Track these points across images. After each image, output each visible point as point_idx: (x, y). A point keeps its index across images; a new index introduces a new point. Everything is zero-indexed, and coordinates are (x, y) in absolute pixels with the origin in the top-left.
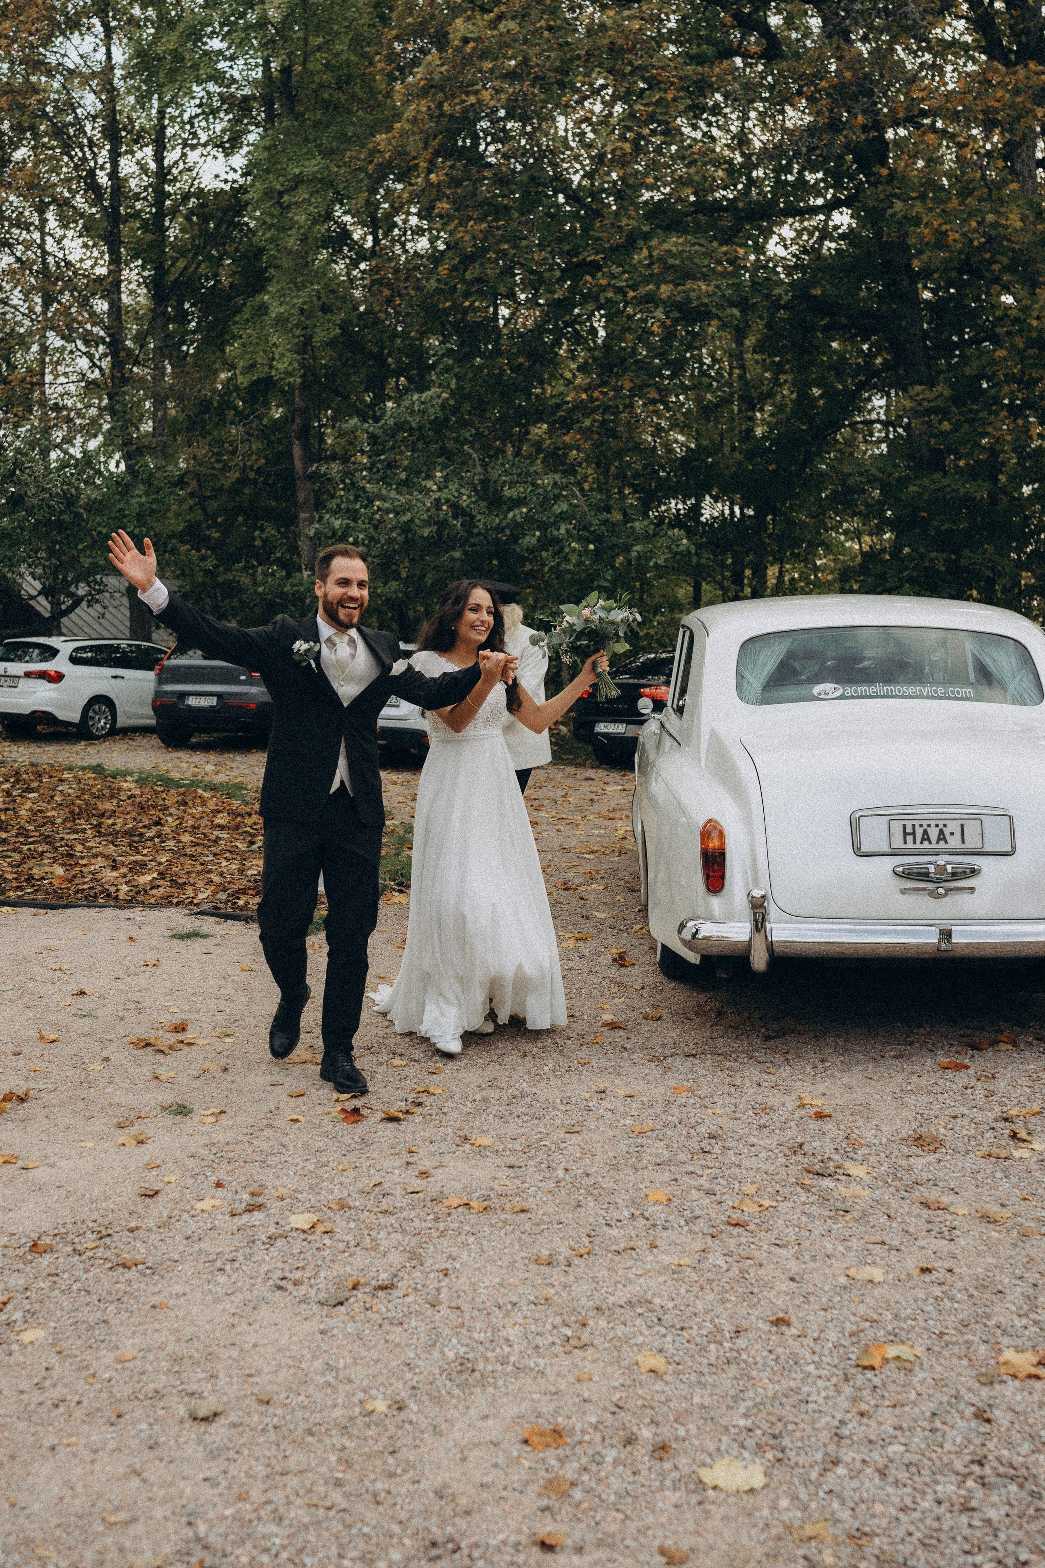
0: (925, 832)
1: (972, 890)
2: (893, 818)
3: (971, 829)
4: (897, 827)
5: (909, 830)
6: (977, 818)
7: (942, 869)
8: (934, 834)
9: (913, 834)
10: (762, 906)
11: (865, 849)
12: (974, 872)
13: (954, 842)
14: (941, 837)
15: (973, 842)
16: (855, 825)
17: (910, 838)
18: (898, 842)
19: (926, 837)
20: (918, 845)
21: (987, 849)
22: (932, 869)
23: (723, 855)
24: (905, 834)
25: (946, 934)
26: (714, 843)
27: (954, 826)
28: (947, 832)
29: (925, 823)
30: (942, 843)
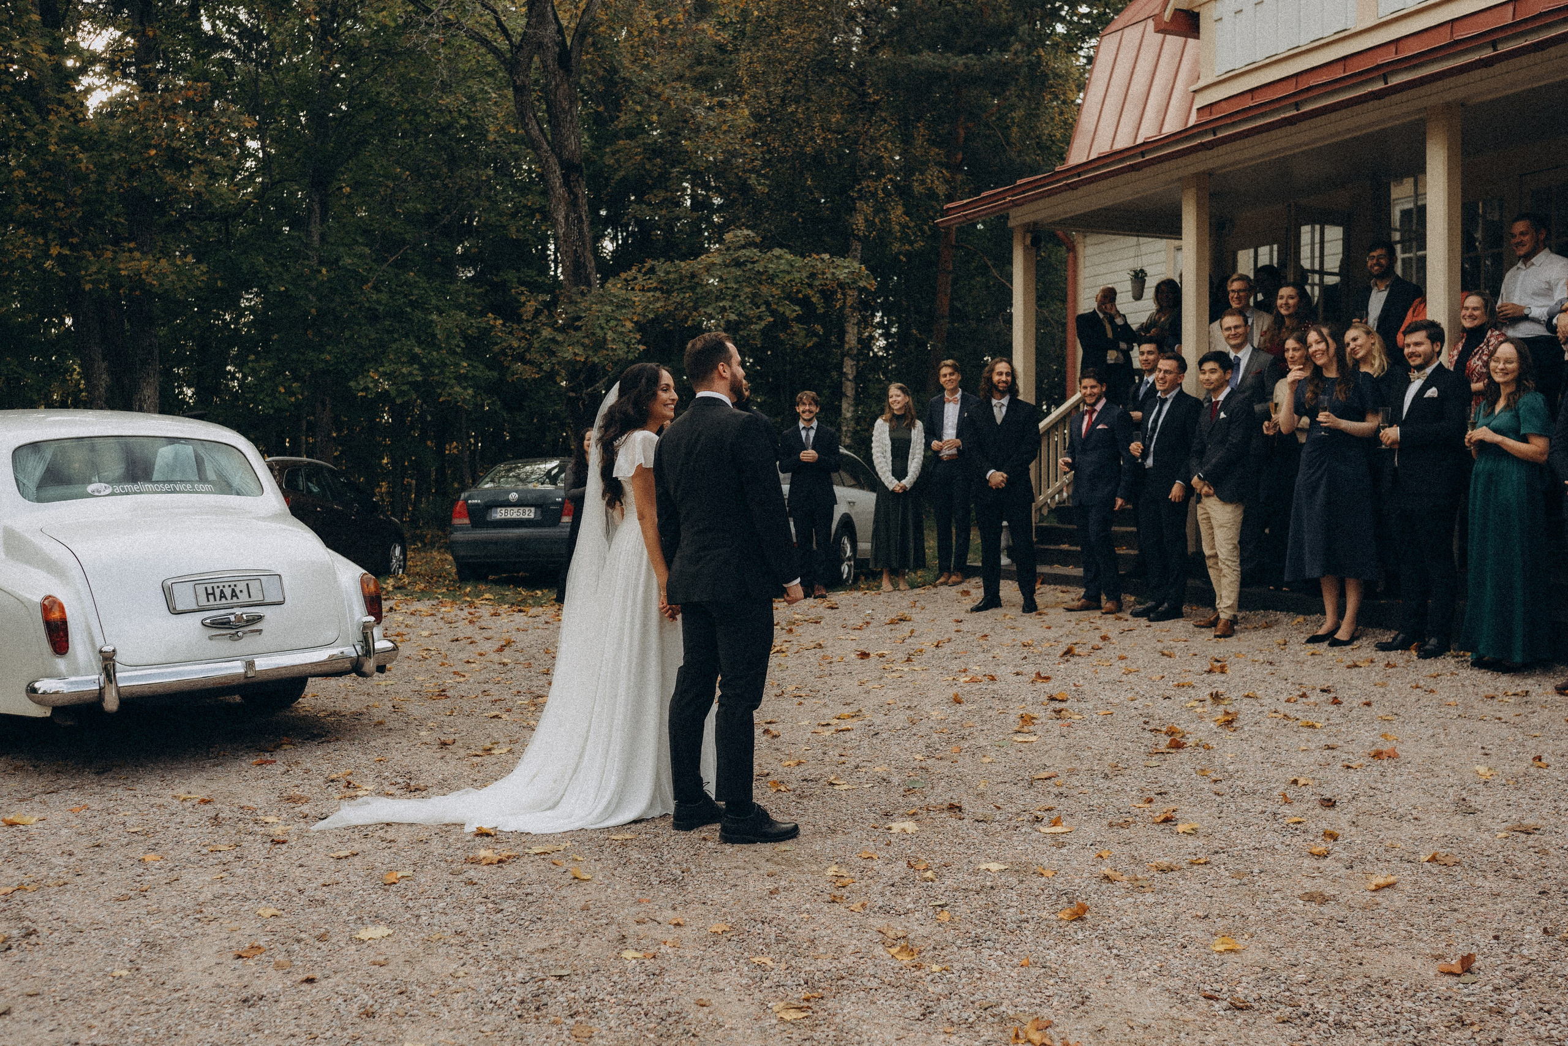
0: (222, 591)
1: (260, 631)
2: (196, 583)
3: (254, 586)
4: (201, 590)
5: (210, 591)
6: (257, 578)
7: (239, 618)
8: (228, 592)
9: (213, 594)
10: (111, 659)
11: (179, 608)
12: (260, 618)
13: (243, 598)
14: (234, 594)
15: (256, 597)
16: (168, 592)
17: (211, 597)
18: (203, 601)
19: (223, 595)
20: (218, 602)
21: (267, 600)
22: (232, 618)
23: (64, 622)
24: (208, 594)
25: (250, 665)
26: (56, 615)
27: (241, 586)
28: (237, 591)
29: (221, 585)
30: (235, 599)
